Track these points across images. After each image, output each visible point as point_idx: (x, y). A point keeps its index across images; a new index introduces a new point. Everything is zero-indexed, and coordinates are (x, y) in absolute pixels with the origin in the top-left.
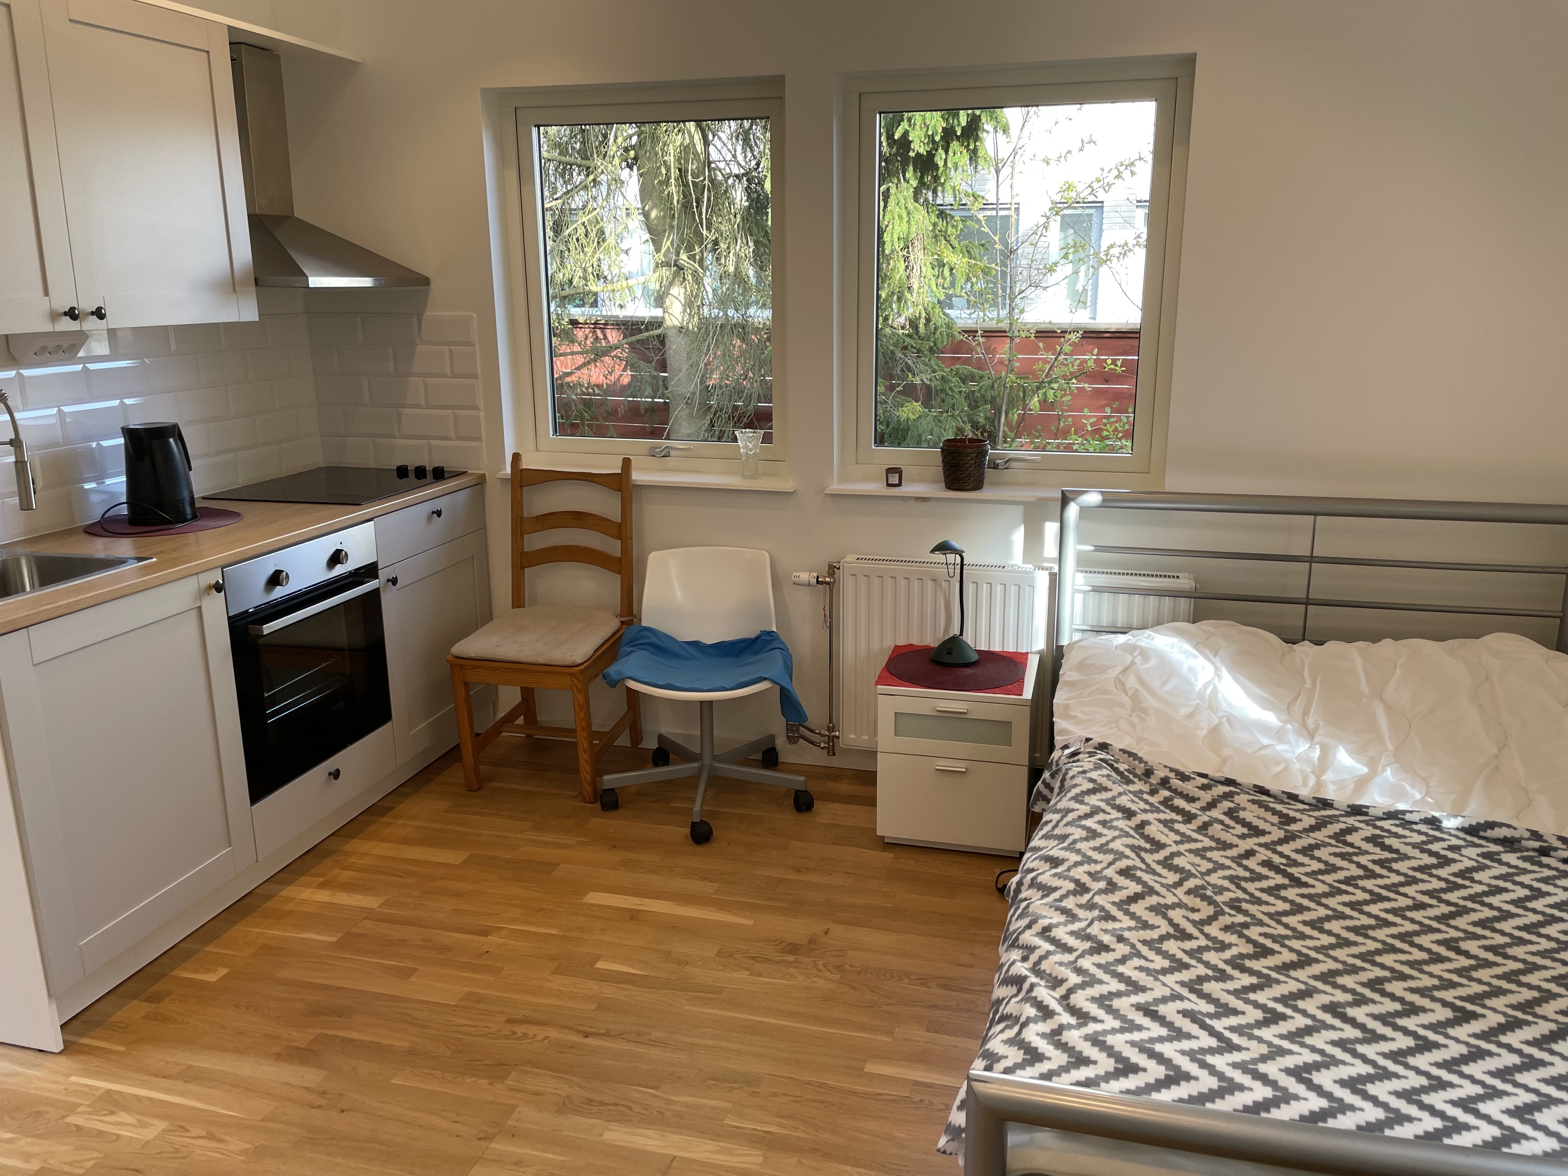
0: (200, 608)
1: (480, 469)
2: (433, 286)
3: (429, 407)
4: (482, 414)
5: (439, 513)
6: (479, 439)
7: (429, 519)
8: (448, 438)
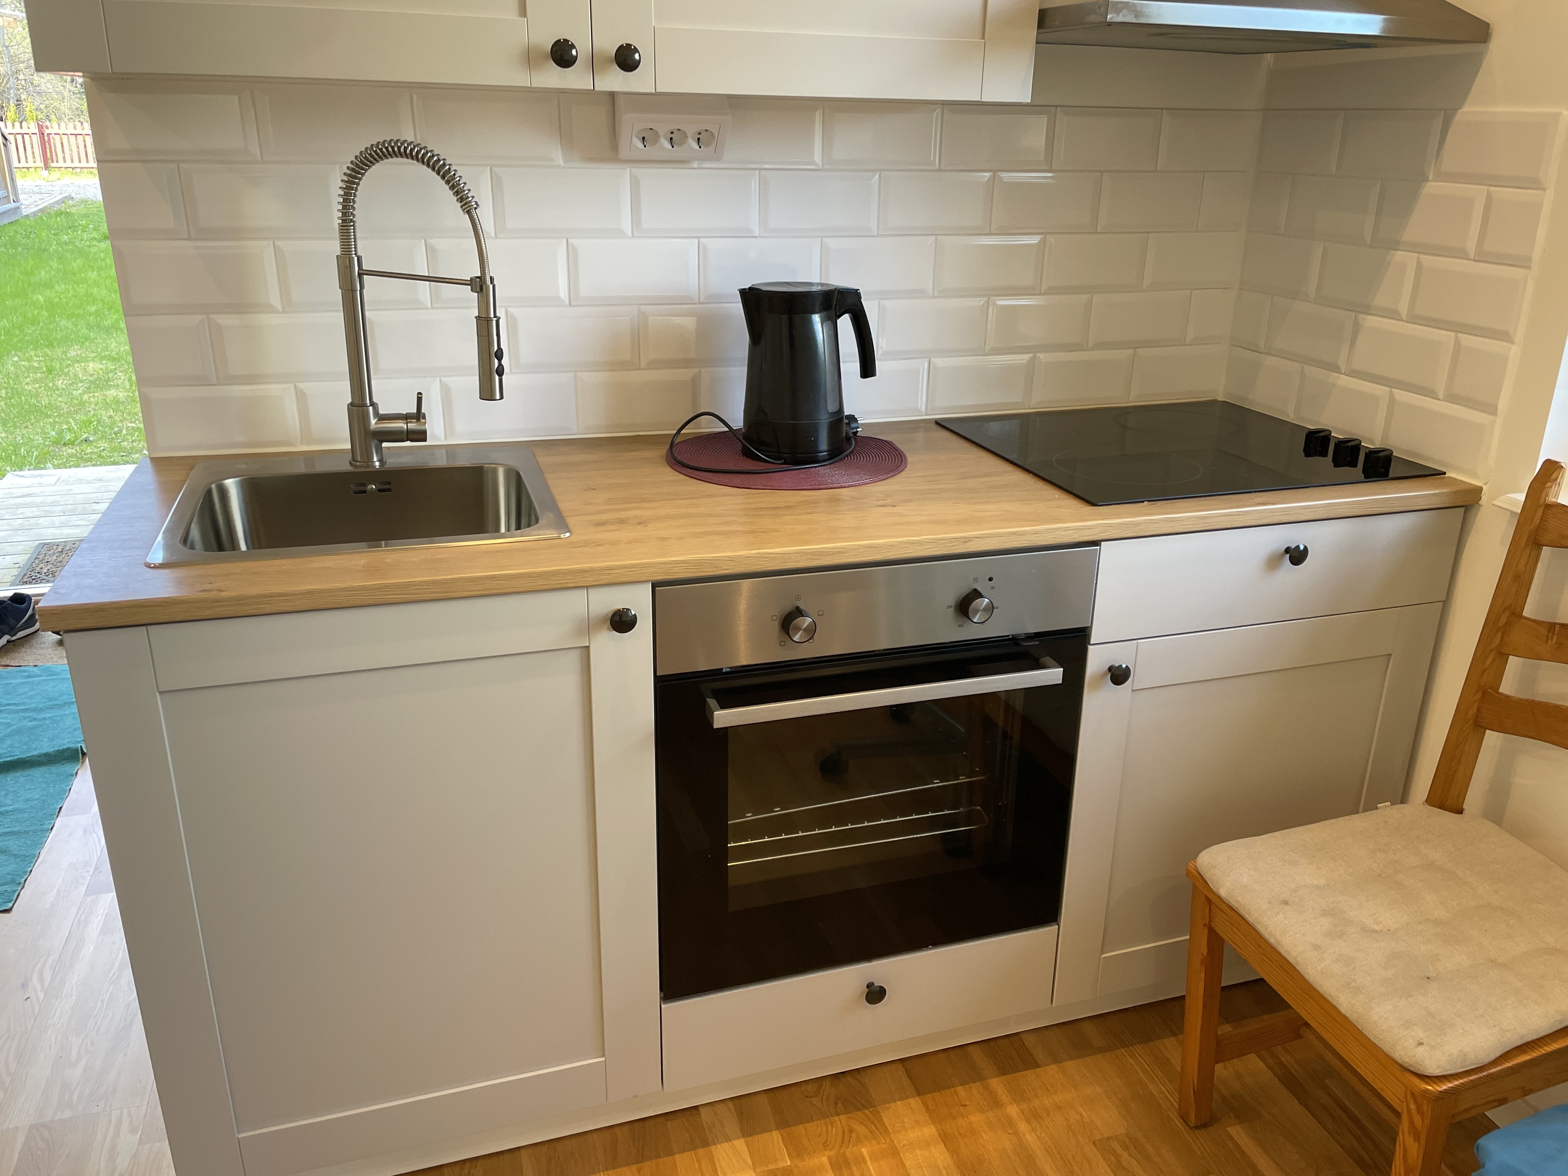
0: (588, 648)
1: (1475, 475)
2: (1496, 45)
3: (1414, 319)
4: (1514, 352)
5: (1297, 556)
6: (1491, 409)
7: (1273, 563)
8: (1430, 393)
